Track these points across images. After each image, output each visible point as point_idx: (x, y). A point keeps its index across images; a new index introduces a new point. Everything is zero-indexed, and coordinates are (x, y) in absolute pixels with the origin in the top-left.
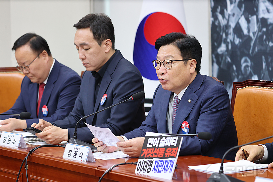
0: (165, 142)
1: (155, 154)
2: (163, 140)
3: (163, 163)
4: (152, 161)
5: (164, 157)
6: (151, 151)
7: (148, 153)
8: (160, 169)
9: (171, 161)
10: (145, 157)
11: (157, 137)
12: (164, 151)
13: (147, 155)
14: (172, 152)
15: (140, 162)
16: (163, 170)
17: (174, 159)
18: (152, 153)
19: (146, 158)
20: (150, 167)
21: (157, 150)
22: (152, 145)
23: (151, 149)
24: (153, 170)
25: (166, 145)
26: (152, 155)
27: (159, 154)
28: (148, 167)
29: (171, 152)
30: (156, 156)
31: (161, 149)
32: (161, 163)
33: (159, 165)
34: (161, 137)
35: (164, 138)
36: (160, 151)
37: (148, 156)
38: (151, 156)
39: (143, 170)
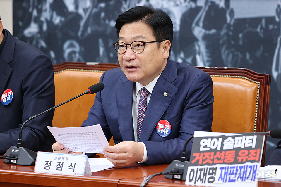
0: (234, 142)
1: (218, 159)
2: (229, 141)
3: (235, 169)
4: (215, 168)
5: (236, 162)
6: (210, 155)
7: (204, 158)
8: (232, 177)
9: (251, 167)
10: (200, 163)
11: (217, 138)
12: (234, 154)
13: (203, 160)
14: (250, 156)
15: (193, 170)
16: (238, 179)
17: (255, 164)
18: (212, 158)
19: (202, 165)
20: (213, 175)
21: (220, 154)
22: (210, 147)
23: (209, 153)
24: (219, 180)
25: (236, 146)
26: (213, 160)
27: (224, 159)
28: (208, 177)
29: (247, 155)
30: (222, 162)
31: (227, 152)
32: (232, 169)
33: (229, 172)
34: (224, 138)
35: (230, 139)
36: (226, 155)
37: (204, 163)
38: (211, 162)
39: (199, 180)
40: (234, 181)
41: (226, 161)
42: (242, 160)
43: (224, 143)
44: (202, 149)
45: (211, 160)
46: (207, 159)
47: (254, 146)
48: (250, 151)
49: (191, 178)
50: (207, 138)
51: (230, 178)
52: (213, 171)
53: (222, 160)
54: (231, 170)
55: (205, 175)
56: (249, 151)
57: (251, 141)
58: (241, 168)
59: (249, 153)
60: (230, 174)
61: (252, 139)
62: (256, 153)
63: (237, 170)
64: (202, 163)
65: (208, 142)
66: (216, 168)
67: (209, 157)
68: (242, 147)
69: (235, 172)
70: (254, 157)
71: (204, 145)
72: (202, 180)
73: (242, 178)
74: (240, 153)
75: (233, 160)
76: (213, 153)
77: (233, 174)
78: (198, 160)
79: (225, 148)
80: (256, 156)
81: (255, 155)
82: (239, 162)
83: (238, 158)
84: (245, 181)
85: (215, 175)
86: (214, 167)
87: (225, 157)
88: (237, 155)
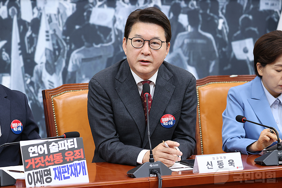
40: (68, 177)
41: (56, 162)
42: (70, 159)
43: (50, 148)
44: (31, 155)
45: (43, 163)
46: (38, 163)
47: (76, 147)
48: (75, 151)
49: (30, 181)
50: (33, 145)
51: (64, 175)
52: (47, 173)
53: (52, 162)
54: (63, 170)
55: (41, 176)
56: (73, 152)
57: (72, 143)
58: (71, 166)
59: (74, 153)
60: (63, 173)
61: (73, 141)
62: (80, 152)
63: (68, 169)
64: (36, 167)
65: (35, 149)
66: (50, 169)
67: (40, 162)
68: (67, 149)
69: (67, 170)
70: (79, 155)
71: (32, 151)
72: (40, 182)
73: (74, 174)
74: (66, 154)
75: (62, 161)
76: (42, 158)
77: (66, 172)
78: (31, 165)
79: (51, 152)
80: (81, 155)
81: (79, 154)
82: (68, 162)
83: (66, 158)
84: (78, 176)
85: (51, 175)
86: (48, 168)
87: (54, 159)
88: (64, 156)
